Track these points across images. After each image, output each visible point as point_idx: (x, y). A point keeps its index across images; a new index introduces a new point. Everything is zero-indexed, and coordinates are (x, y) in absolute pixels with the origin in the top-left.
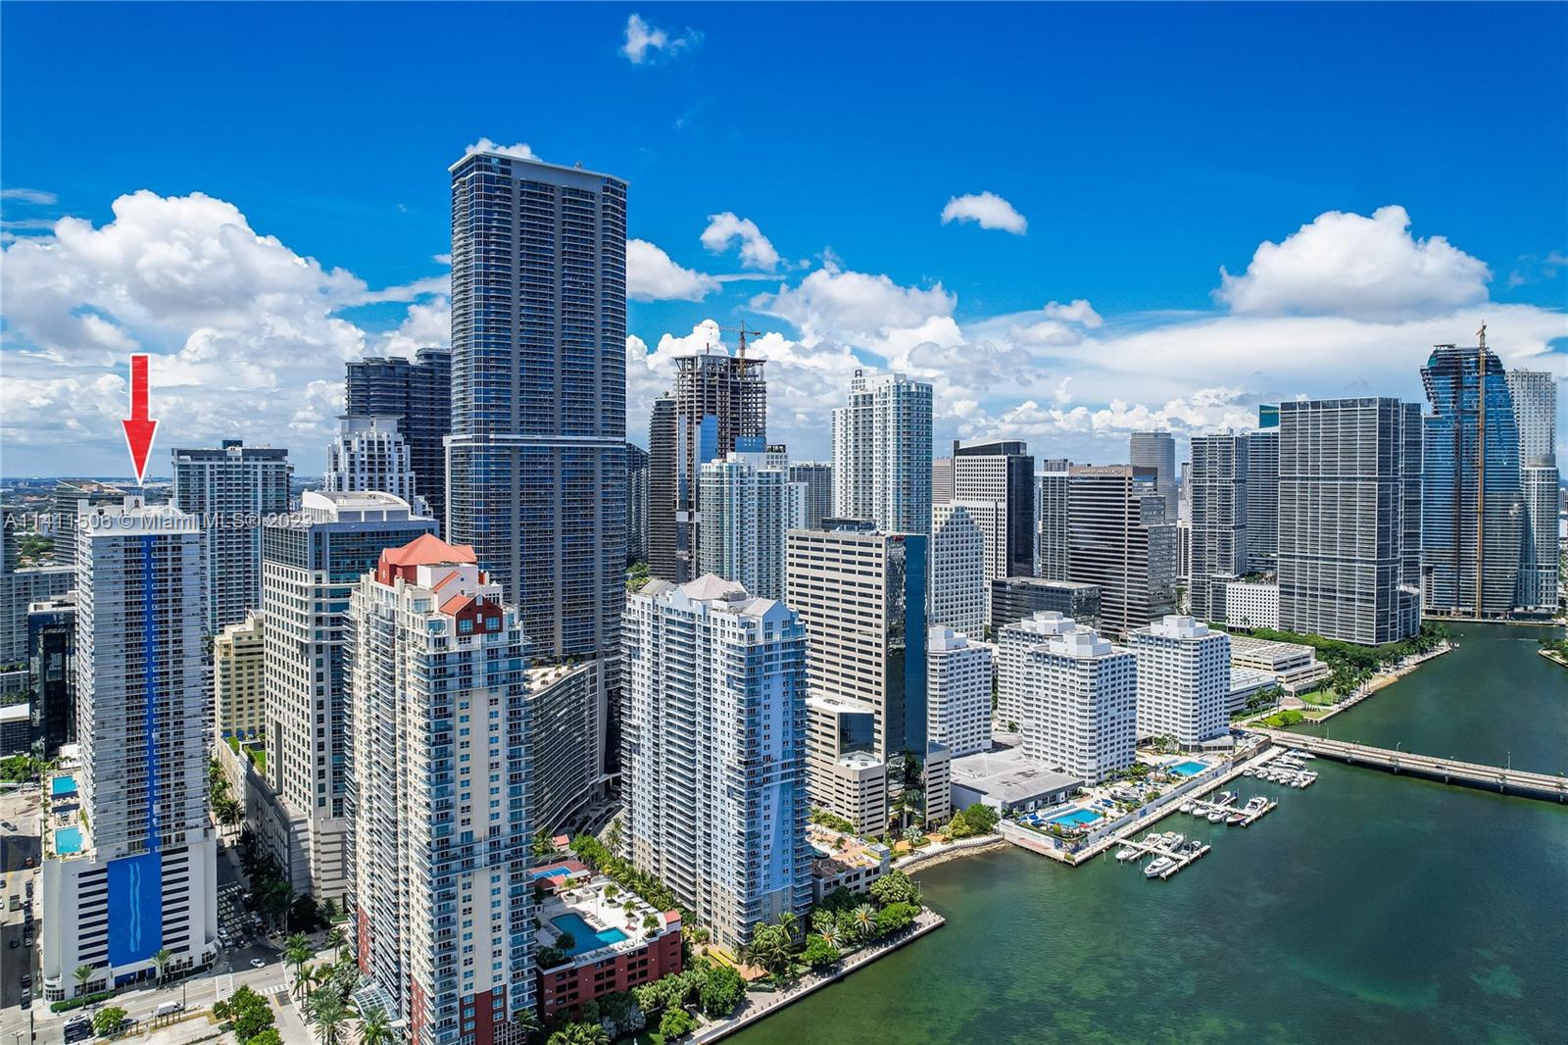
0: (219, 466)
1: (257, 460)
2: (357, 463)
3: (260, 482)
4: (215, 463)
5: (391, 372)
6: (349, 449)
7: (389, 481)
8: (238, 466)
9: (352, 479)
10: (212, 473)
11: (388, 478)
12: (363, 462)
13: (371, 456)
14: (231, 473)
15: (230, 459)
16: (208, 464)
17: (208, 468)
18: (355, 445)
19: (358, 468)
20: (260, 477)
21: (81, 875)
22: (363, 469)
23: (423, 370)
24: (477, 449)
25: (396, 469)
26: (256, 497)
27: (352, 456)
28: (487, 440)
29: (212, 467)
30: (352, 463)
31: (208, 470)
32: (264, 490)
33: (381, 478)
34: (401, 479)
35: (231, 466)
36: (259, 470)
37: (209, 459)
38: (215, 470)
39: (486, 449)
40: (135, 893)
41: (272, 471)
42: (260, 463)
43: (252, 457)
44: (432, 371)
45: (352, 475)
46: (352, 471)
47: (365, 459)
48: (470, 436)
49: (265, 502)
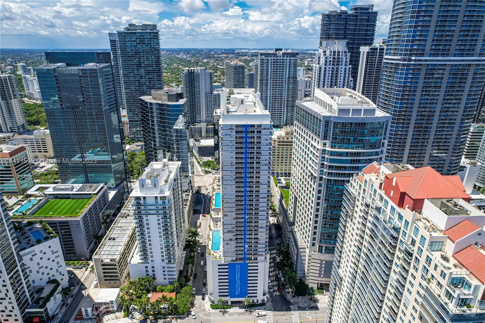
0: (274, 59)
1: (287, 57)
2: (328, 61)
3: (288, 66)
4: (273, 58)
5: (339, 17)
6: (325, 55)
7: (340, 70)
8: (280, 59)
9: (325, 68)
10: (271, 62)
11: (340, 68)
12: (330, 61)
13: (334, 58)
14: (278, 62)
15: (278, 57)
16: (270, 58)
17: (270, 60)
18: (328, 53)
19: (328, 64)
20: (288, 64)
21: (219, 265)
22: (330, 64)
23: (353, 16)
24: (404, 65)
25: (344, 64)
26: (286, 72)
27: (326, 58)
28: (410, 60)
29: (271, 59)
30: (326, 61)
31: (270, 61)
32: (289, 69)
33: (337, 68)
34: (345, 68)
35: (278, 59)
36: (288, 61)
37: (271, 57)
38: (273, 61)
39: (408, 65)
40: (238, 275)
41: (292, 62)
42: (288, 58)
43: (286, 56)
44: (357, 16)
45: (326, 67)
46: (326, 65)
47: (331, 59)
48: (399, 57)
49: (289, 74)
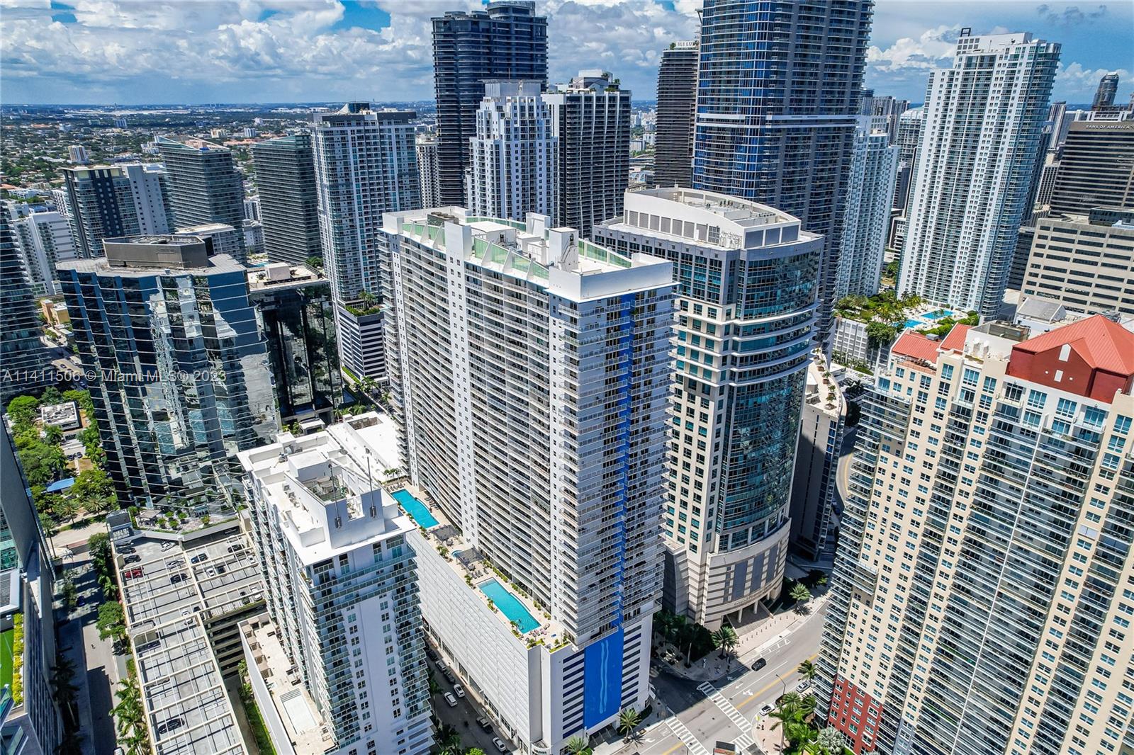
0: (359, 131)
1: (389, 123)
2: (512, 130)
3: (394, 146)
4: (356, 128)
5: (475, 27)
6: (503, 115)
7: (538, 148)
8: (374, 131)
9: (508, 146)
10: (353, 139)
11: (537, 144)
12: (516, 129)
13: (523, 122)
14: (368, 138)
15: (366, 124)
16: (348, 129)
17: (349, 133)
18: (507, 109)
19: (512, 136)
20: (394, 140)
21: (565, 661)
22: (516, 136)
23: (501, 25)
25: (544, 135)
26: (392, 161)
27: (508, 123)
28: (764, 122)
29: (353, 132)
30: (508, 130)
31: (350, 136)
32: (399, 154)
33: (531, 145)
34: (548, 145)
35: (367, 131)
36: (393, 134)
37: (349, 125)
38: (356, 135)
39: (763, 132)
40: (604, 666)
41: (403, 134)
42: (393, 127)
43: (385, 122)
44: (508, 26)
45: (508, 143)
46: (508, 138)
47: (518, 125)
49: (399, 166)
